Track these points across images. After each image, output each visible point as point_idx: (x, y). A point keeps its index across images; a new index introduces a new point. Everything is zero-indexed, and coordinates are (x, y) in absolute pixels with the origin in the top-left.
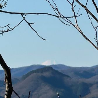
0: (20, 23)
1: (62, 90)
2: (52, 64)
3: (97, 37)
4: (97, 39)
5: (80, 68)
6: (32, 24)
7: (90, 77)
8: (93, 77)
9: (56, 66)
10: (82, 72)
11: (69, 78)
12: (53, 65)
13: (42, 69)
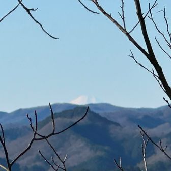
0: (14, 10)
1: (106, 148)
2: (90, 103)
3: (123, 12)
4: (123, 15)
5: (139, 110)
6: (33, 10)
7: (156, 126)
8: (162, 126)
9: (95, 106)
10: (140, 117)
11: (119, 127)
12: (91, 105)
13: (71, 110)
